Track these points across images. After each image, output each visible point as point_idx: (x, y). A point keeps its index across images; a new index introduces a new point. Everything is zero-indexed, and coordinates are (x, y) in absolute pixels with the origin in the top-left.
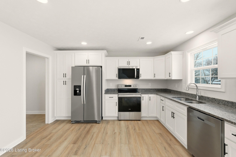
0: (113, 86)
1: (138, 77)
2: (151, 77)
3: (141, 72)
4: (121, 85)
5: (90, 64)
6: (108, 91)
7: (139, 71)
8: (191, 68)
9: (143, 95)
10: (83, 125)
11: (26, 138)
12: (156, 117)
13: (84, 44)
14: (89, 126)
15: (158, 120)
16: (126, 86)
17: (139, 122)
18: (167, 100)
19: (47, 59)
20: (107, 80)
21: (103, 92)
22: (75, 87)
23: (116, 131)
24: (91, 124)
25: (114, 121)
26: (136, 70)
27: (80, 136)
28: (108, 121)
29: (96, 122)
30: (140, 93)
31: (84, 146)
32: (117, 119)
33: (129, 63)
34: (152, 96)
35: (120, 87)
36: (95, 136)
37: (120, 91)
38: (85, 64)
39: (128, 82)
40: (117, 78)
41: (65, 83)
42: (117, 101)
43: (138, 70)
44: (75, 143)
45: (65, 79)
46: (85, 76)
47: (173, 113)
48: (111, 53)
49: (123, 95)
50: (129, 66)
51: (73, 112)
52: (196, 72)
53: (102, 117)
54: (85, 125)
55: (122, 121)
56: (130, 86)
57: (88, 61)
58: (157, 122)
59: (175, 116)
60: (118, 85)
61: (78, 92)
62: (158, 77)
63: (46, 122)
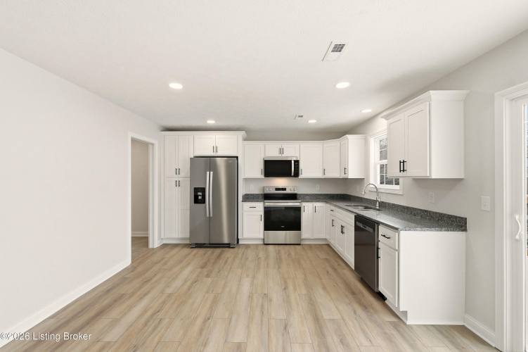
0: (255, 189)
1: (297, 175)
2: (320, 175)
3: (301, 166)
4: (269, 187)
5: (219, 154)
6: (248, 198)
7: (298, 165)
8: (375, 160)
9: (304, 204)
10: (208, 249)
11: (132, 262)
12: (325, 239)
13: (211, 122)
14: (218, 251)
15: (328, 245)
16: (277, 189)
17: (297, 246)
18: (337, 209)
19: (151, 147)
20: (246, 180)
21: (240, 199)
22: (196, 190)
23: (260, 256)
24: (221, 249)
25: (257, 245)
26: (293, 162)
27: (208, 261)
28: (247, 246)
29: (228, 246)
30: (300, 201)
31: (216, 270)
32: (261, 242)
33: (281, 151)
34: (318, 205)
35: (268, 191)
36: (230, 261)
37: (267, 197)
38: (211, 154)
39: (280, 182)
40: (263, 177)
41: (178, 184)
42: (262, 213)
43: (297, 162)
44: (203, 267)
45: (178, 178)
46: (212, 173)
47: (342, 227)
48: (252, 135)
49: (272, 204)
50: (283, 155)
51: (193, 232)
52: (382, 167)
53: (238, 240)
54: (212, 250)
55: (271, 247)
56: (285, 189)
57: (215, 149)
58: (326, 247)
59: (345, 230)
60: (264, 188)
61: (200, 198)
62: (329, 175)
63: (151, 246)
